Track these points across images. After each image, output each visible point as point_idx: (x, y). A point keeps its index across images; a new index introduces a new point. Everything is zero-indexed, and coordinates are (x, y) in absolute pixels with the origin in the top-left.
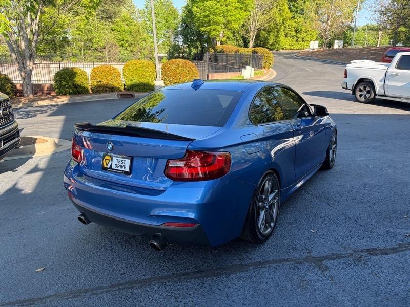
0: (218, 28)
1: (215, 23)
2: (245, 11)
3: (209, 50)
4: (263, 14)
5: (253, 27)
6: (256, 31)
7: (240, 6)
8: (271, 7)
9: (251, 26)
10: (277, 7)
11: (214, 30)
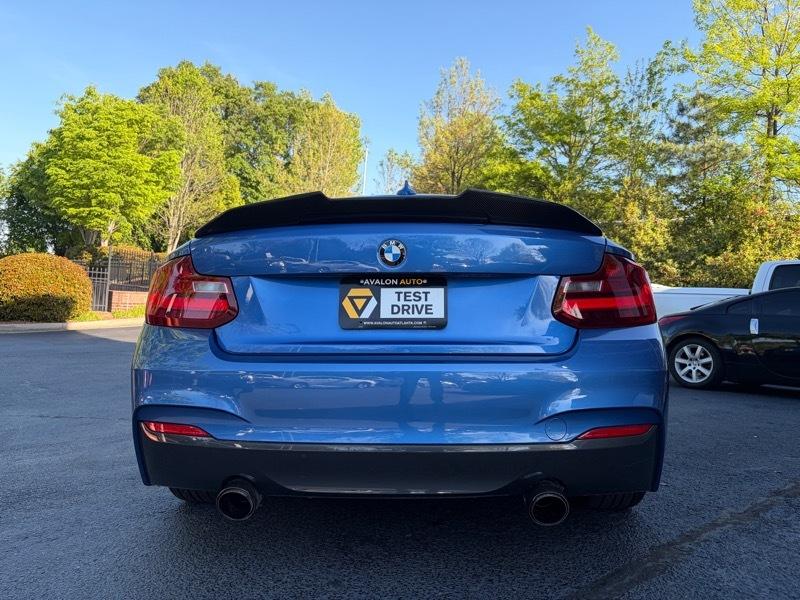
0: (107, 212)
1: (101, 204)
2: (164, 188)
3: (82, 255)
4: (196, 200)
5: (174, 222)
6: (181, 228)
7: (155, 178)
8: (210, 190)
9: (171, 218)
10: (221, 191)
11: (97, 216)
